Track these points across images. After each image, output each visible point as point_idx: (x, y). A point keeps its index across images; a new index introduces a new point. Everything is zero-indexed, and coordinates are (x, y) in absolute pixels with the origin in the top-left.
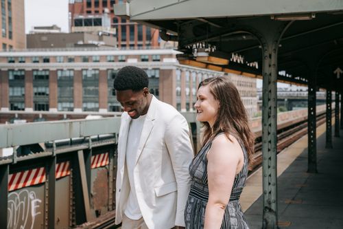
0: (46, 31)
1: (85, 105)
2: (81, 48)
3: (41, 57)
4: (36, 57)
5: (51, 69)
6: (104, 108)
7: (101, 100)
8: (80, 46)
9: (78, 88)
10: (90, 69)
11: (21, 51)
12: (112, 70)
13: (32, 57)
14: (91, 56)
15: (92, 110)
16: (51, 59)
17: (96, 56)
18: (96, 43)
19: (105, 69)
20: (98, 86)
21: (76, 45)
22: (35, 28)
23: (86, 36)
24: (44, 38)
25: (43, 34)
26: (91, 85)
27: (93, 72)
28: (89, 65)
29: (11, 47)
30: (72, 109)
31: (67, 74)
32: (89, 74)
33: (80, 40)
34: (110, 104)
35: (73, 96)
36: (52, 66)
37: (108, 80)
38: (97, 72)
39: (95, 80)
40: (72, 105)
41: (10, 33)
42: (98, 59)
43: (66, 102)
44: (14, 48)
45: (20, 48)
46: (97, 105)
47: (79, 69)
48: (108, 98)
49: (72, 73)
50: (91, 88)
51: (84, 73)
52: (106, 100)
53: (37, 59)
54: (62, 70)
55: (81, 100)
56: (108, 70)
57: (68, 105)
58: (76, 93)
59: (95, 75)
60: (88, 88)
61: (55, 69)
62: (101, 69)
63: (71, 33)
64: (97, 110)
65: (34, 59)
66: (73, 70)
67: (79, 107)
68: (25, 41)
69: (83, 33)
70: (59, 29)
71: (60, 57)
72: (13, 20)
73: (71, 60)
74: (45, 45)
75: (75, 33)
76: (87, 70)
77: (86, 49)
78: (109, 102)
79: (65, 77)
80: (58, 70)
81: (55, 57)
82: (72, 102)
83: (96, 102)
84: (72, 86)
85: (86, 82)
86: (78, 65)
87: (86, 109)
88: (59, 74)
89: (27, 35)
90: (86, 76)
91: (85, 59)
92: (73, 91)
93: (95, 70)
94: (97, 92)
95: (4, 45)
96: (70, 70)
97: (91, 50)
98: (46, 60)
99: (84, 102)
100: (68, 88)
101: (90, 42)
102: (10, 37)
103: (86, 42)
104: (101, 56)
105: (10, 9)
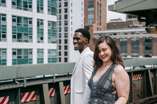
0: (116, 21)
1: (132, 54)
2: (131, 28)
4: (110, 33)
5: (117, 38)
6: (141, 55)
7: (140, 52)
8: (131, 27)
9: (129, 47)
10: (135, 37)
11: (104, 30)
12: (146, 38)
13: (109, 33)
14: (135, 32)
15: (136, 56)
16: (117, 34)
17: (138, 32)
18: (138, 25)
19: (142, 37)
20: (138, 45)
21: (129, 27)
22: (111, 20)
23: (133, 22)
24: (115, 25)
25: (114, 23)
26: (135, 45)
27: (136, 39)
28: (135, 36)
29: (100, 29)
30: (126, 56)
31: (124, 40)
32: (134, 40)
33: (130, 24)
34: (144, 54)
35: (126, 50)
36: (117, 37)
37: (143, 43)
38: (138, 39)
39: (137, 42)
40: (126, 54)
41: (100, 23)
42: (139, 33)
43: (124, 52)
44: (102, 29)
45: (104, 29)
46: (138, 54)
47: (130, 38)
48: (144, 51)
49: (126, 40)
50: (135, 46)
51: (132, 39)
52: (142, 52)
53: (111, 34)
54: (122, 38)
55: (131, 52)
56: (143, 38)
57: (124, 54)
59: (137, 40)
60: (134, 46)
61: (118, 38)
62: (140, 37)
63: (127, 22)
64: (138, 56)
65: (110, 34)
66: (127, 38)
67: (129, 55)
68: (106, 26)
69: (132, 21)
70: (121, 20)
71: (121, 32)
72: (102, 17)
73: (126, 34)
74: (115, 28)
75: (129, 21)
76: (133, 38)
77: (133, 28)
78: (144, 53)
79: (124, 41)
80: (120, 38)
81: (119, 33)
82: (126, 53)
83: (137, 53)
84: (126, 45)
85: (133, 43)
86: (129, 36)
87: (133, 56)
88: (121, 40)
89: (107, 24)
90: (133, 41)
91: (133, 33)
92: (127, 48)
93: (137, 38)
94: (138, 48)
95: (98, 28)
96: (125, 38)
97: (136, 29)
98: (115, 34)
99: (132, 53)
100: (125, 47)
101: (135, 25)
102: (100, 25)
103: (133, 25)
104: (140, 32)
105: (100, 13)
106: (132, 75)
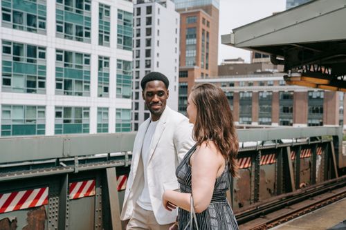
0: (233, 62)
1: (260, 120)
2: (259, 75)
3: (228, 82)
4: (224, 82)
5: (235, 91)
6: (275, 122)
7: (273, 116)
8: (259, 73)
9: (255, 107)
10: (265, 91)
11: (214, 78)
12: (283, 92)
13: (221, 82)
14: (267, 81)
15: (266, 123)
16: (235, 84)
17: (270, 81)
18: (271, 70)
19: (277, 91)
20: (271, 104)
21: (256, 73)
22: (225, 61)
23: (263, 66)
24: (231, 68)
25: (230, 65)
26: (265, 104)
27: (268, 94)
28: (265, 88)
29: (207, 75)
30: (250, 123)
31: (247, 95)
32: (265, 95)
33: (259, 69)
34: (281, 120)
35: (251, 113)
36: (236, 89)
37: (280, 100)
38: (271, 94)
39: (270, 99)
40: (250, 120)
41: (207, 65)
42: (272, 83)
43: (246, 117)
44: (209, 76)
45: (214, 76)
46: (270, 120)
47: (257, 91)
48: (280, 114)
49: (251, 95)
50: (266, 106)
51: (261, 94)
52: (278, 116)
53: (225, 84)
54: (243, 92)
55: (258, 116)
56: (280, 92)
57: (247, 119)
58: (253, 110)
59: (269, 96)
60: (264, 106)
61: (238, 91)
62: (274, 91)
63: (252, 64)
64: (270, 123)
65: (223, 84)
66: (252, 92)
67: (255, 121)
68: (217, 70)
69: (261, 63)
70: (243, 61)
71: (242, 82)
72: (210, 56)
73: (250, 84)
74: (232, 73)
75: (255, 63)
76: (262, 92)
77: (263, 76)
78: (280, 118)
79: (246, 98)
80: (240, 92)
81: (239, 82)
82: (250, 117)
83: (269, 117)
84: (251, 104)
85: (262, 101)
86: (256, 89)
87: (261, 123)
88: (241, 95)
89: (219, 67)
90: (262, 97)
91: (262, 84)
92: (251, 108)
93: (269, 92)
94: (270, 110)
95: (202, 74)
96: (249, 92)
97: (267, 76)
98: (232, 85)
99: (260, 117)
100: (248, 107)
101: (267, 70)
102: (207, 68)
103: (263, 70)
104: (274, 81)
105: (207, 47)
106: (260, 155)
